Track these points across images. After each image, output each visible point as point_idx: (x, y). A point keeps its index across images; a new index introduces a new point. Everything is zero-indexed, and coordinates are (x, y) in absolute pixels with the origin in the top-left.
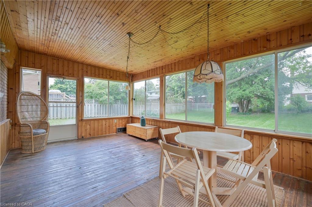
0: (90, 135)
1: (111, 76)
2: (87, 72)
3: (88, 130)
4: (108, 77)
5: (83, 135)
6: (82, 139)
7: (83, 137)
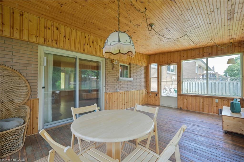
0: (187, 108)
1: (209, 53)
2: (184, 56)
3: (185, 104)
4: (205, 54)
5: (181, 106)
6: (180, 109)
7: (181, 108)
